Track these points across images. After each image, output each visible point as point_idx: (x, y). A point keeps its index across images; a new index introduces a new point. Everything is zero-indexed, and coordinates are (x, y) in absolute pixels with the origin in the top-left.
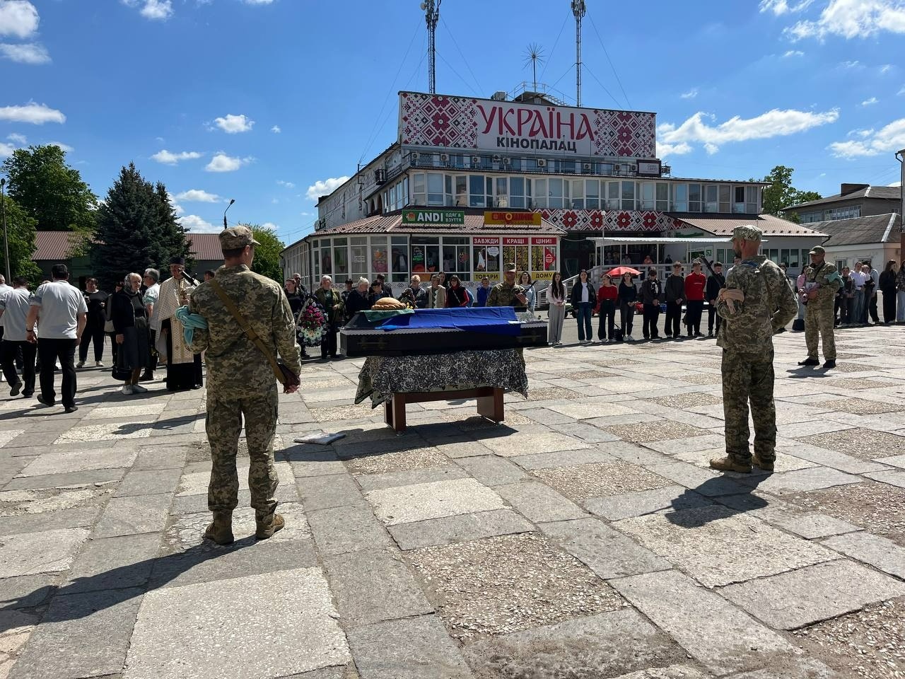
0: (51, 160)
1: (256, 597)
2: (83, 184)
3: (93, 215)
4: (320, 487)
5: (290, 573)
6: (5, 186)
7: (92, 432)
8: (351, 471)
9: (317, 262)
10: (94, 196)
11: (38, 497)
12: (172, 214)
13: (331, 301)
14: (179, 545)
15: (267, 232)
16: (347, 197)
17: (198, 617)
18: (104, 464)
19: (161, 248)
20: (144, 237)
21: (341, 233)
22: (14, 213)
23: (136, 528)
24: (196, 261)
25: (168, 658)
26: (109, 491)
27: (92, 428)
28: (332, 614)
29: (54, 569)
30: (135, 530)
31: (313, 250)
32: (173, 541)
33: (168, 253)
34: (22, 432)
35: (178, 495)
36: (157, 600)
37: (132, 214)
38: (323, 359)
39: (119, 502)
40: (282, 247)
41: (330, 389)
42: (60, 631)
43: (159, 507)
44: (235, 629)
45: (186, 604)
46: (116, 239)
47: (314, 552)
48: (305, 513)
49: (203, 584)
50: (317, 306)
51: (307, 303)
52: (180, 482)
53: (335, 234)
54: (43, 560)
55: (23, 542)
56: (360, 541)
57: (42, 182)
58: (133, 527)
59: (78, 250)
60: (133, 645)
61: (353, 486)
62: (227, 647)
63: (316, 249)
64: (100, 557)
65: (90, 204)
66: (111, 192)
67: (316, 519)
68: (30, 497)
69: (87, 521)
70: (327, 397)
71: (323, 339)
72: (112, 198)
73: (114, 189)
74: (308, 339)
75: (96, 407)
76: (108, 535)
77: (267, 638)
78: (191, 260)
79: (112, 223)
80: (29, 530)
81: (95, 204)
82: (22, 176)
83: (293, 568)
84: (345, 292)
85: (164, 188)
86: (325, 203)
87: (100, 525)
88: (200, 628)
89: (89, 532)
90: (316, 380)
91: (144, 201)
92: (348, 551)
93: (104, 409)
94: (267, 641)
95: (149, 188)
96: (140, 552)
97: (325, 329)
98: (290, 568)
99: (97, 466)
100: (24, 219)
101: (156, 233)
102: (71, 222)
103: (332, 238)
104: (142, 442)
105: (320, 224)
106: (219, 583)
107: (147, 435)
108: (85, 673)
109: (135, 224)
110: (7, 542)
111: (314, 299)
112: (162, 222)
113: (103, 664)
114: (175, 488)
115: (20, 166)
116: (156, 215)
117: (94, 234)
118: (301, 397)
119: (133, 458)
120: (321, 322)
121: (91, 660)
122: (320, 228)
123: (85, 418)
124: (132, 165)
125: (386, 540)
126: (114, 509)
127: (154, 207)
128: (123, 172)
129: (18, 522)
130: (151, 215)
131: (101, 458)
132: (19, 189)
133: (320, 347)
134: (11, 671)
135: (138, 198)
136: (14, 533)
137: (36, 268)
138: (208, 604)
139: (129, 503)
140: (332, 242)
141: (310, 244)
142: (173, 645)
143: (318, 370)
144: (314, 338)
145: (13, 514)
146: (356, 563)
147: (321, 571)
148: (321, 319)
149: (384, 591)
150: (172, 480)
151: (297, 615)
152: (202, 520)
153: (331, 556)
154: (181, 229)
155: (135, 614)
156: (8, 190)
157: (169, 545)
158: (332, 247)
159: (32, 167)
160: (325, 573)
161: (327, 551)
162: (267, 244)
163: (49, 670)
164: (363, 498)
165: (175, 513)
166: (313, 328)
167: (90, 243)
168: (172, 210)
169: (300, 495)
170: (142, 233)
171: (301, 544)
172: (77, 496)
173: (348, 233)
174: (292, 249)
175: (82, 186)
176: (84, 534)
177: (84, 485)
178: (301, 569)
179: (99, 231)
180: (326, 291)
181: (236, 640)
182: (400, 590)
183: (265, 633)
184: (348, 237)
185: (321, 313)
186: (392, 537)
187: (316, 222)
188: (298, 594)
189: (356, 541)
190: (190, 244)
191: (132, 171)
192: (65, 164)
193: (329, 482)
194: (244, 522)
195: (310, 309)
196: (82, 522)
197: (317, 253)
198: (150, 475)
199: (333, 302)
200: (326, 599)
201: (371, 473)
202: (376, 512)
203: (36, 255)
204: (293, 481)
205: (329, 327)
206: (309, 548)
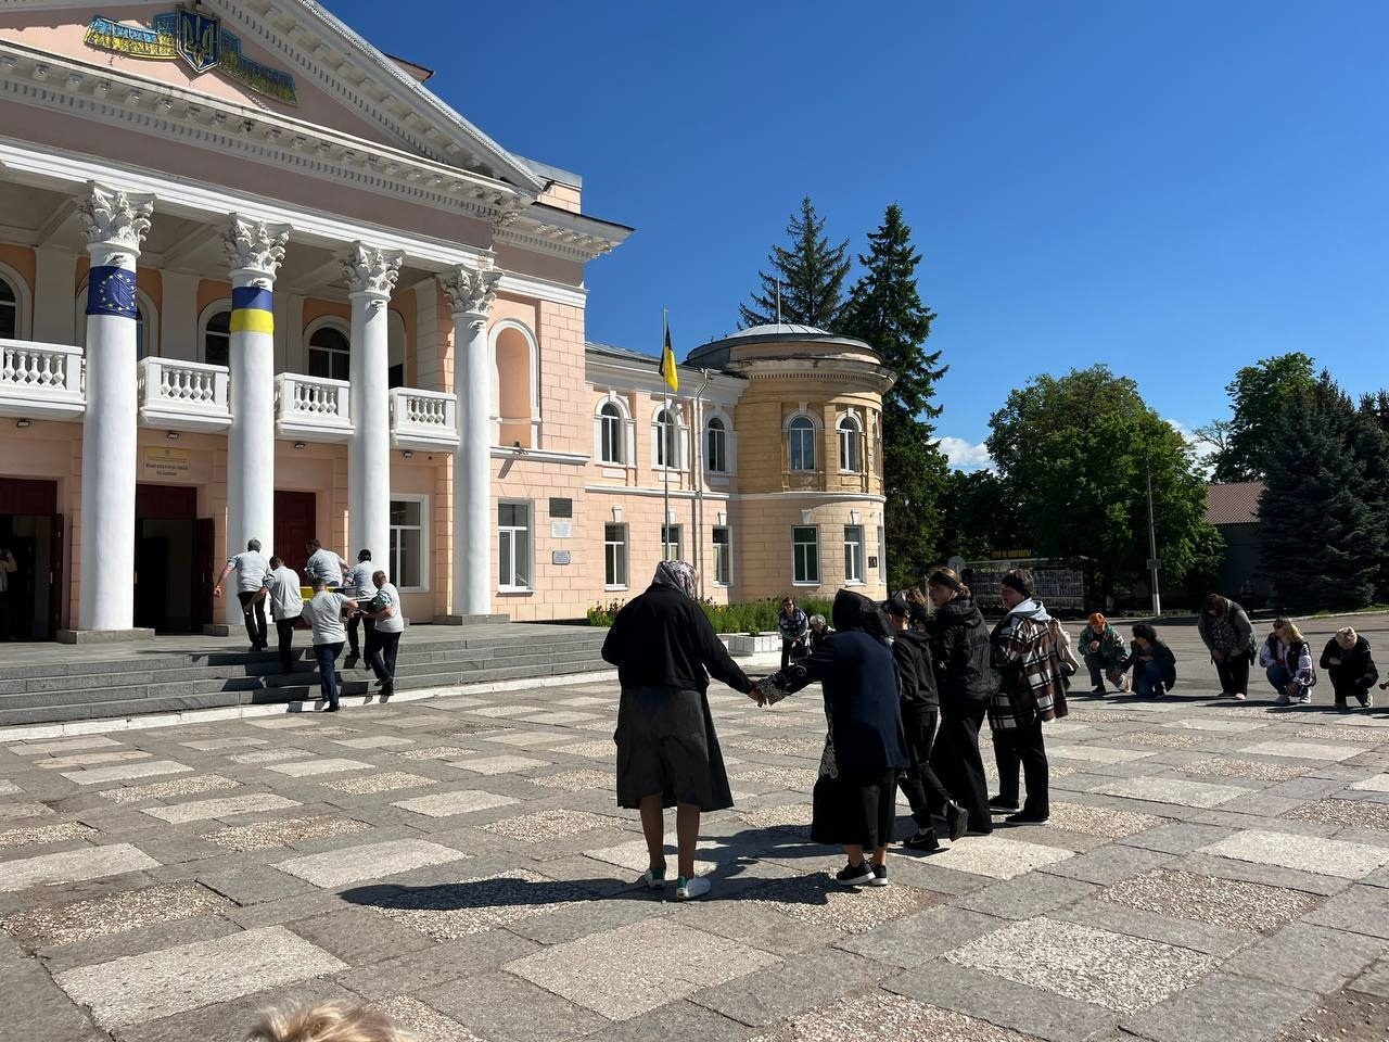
95: (1351, 406)
101: (1345, 477)
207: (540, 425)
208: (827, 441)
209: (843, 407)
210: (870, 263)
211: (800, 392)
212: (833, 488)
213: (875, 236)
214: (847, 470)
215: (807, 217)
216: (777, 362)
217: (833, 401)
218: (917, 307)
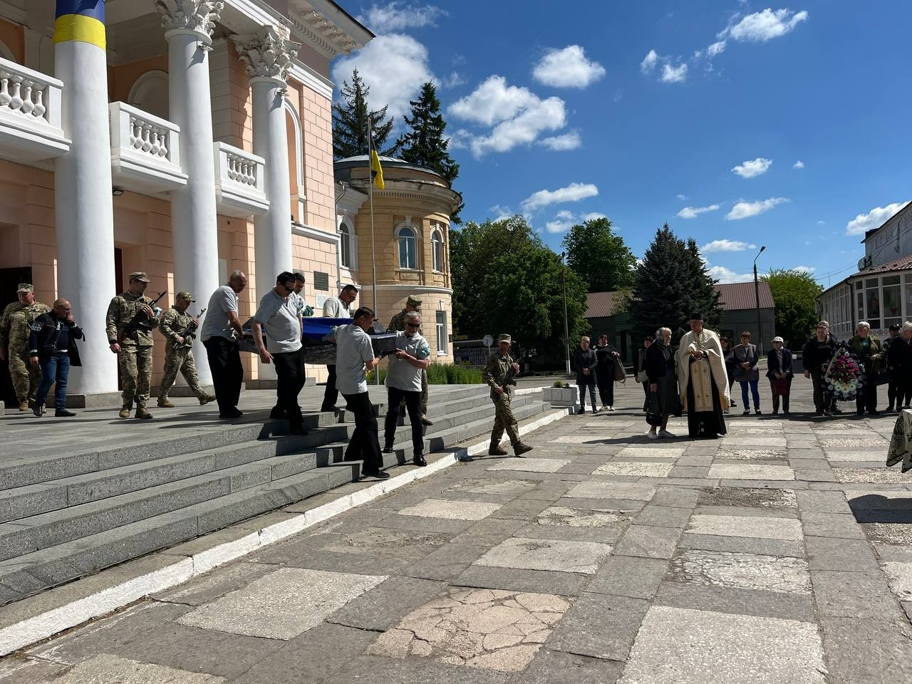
0: (600, 231)
1: (746, 635)
2: (625, 248)
3: (632, 275)
4: (831, 548)
5: (783, 623)
6: (565, 257)
7: (621, 468)
8: (870, 538)
9: (861, 305)
10: (634, 258)
11: (577, 515)
12: (701, 268)
13: (869, 350)
14: (683, 574)
15: (802, 277)
16: (902, 228)
17: (691, 637)
18: (628, 495)
19: (691, 301)
20: (675, 292)
21: (891, 271)
22: (572, 279)
23: (649, 552)
24: (725, 311)
25: (663, 661)
26: (630, 518)
27: (621, 464)
28: (820, 669)
29: (583, 571)
30: (647, 553)
31: (856, 292)
32: (678, 569)
33: (697, 304)
34: (570, 462)
35: (687, 531)
36: (659, 613)
37: (666, 271)
38: (858, 416)
39: (637, 529)
40: (820, 290)
41: (861, 449)
42: (583, 618)
43: (669, 539)
44: (723, 656)
45: (683, 624)
46: (651, 295)
47: (812, 609)
48: (809, 571)
49: (699, 611)
50: (850, 356)
51: (837, 353)
52: (690, 520)
53: (884, 272)
54: (577, 563)
55: (565, 547)
56: (866, 609)
57: (593, 250)
58: (646, 551)
59: (619, 307)
60: (636, 644)
61: (869, 553)
62: (713, 668)
63: (860, 291)
64: (618, 570)
65: (630, 266)
66: (648, 254)
67: (820, 579)
68: (572, 513)
69: (611, 540)
70: (856, 457)
71: (858, 393)
72: (649, 259)
73: (650, 250)
74: (840, 392)
75: (626, 447)
76: (626, 554)
77: (752, 671)
78: (720, 311)
79: (649, 281)
80: (569, 539)
81: (635, 265)
82: (578, 248)
83: (787, 618)
84: (887, 340)
85: (694, 244)
86: (874, 238)
87: (620, 545)
88: (692, 646)
89: (612, 548)
90: (846, 437)
91: (676, 258)
92: (850, 616)
93: (632, 449)
94: (751, 674)
95: (681, 245)
96: (650, 572)
97: (860, 382)
98: (784, 618)
99: (623, 496)
100: (579, 284)
101: (686, 287)
102: (615, 283)
103: (880, 277)
104: (661, 481)
105: (865, 262)
106: (713, 614)
107: (666, 476)
108: (598, 654)
109: (668, 280)
110: (552, 544)
111: (847, 348)
112: (693, 275)
113: (612, 651)
114: (684, 525)
115: (577, 239)
116: (686, 270)
117: (633, 293)
118: (825, 455)
119: (652, 494)
120: (855, 374)
121: (604, 646)
122: (866, 267)
123: (618, 455)
124: (666, 226)
125: (897, 614)
126: (632, 533)
127: (685, 262)
128: (658, 233)
129: (562, 531)
130: (682, 270)
131: (626, 490)
132: (575, 259)
133: (855, 401)
134: (548, 637)
135: (671, 255)
136: (558, 539)
137: (587, 324)
138: (702, 628)
139: (645, 531)
140: (880, 282)
141: (851, 285)
142: (668, 653)
143: (851, 427)
144: (847, 391)
145: (558, 524)
146: (857, 629)
147: (816, 627)
148: (856, 371)
149: (882, 662)
150: (683, 518)
151: (784, 660)
152: (705, 558)
153: (830, 617)
154: (710, 281)
155: (641, 621)
156: (567, 260)
157: (674, 572)
158: (880, 287)
159: (586, 239)
160: (821, 631)
161: (827, 611)
162: (803, 289)
163: (574, 644)
164: (879, 568)
165: (682, 546)
166: (846, 380)
167: (630, 301)
168: (702, 264)
169: (806, 553)
170: (674, 288)
171: (800, 599)
172: (606, 518)
173: (901, 270)
174: (830, 293)
175: (625, 250)
176: (608, 549)
177: (611, 511)
178: (795, 621)
179: (637, 289)
180: (862, 340)
181: (723, 664)
182: (902, 666)
183: (750, 666)
184: (902, 275)
185: (855, 364)
186: (905, 613)
187: (860, 261)
188: (789, 642)
189: (860, 608)
190: (719, 295)
191: (666, 231)
192: (611, 232)
193: (841, 545)
194: (744, 567)
195: (842, 359)
196: (607, 539)
197: (860, 295)
198: (663, 511)
199: (871, 352)
200: (816, 655)
201: (894, 544)
202: (890, 584)
203: (588, 314)
204: (801, 538)
205: (864, 379)
206: (807, 604)
207: (305, 202)
208: (425, 247)
209: (433, 222)
210: (413, 123)
211: (406, 208)
212: (429, 285)
213: (415, 104)
214: (435, 271)
215: (357, 85)
216: (392, 183)
217: (428, 217)
218: (446, 159)
